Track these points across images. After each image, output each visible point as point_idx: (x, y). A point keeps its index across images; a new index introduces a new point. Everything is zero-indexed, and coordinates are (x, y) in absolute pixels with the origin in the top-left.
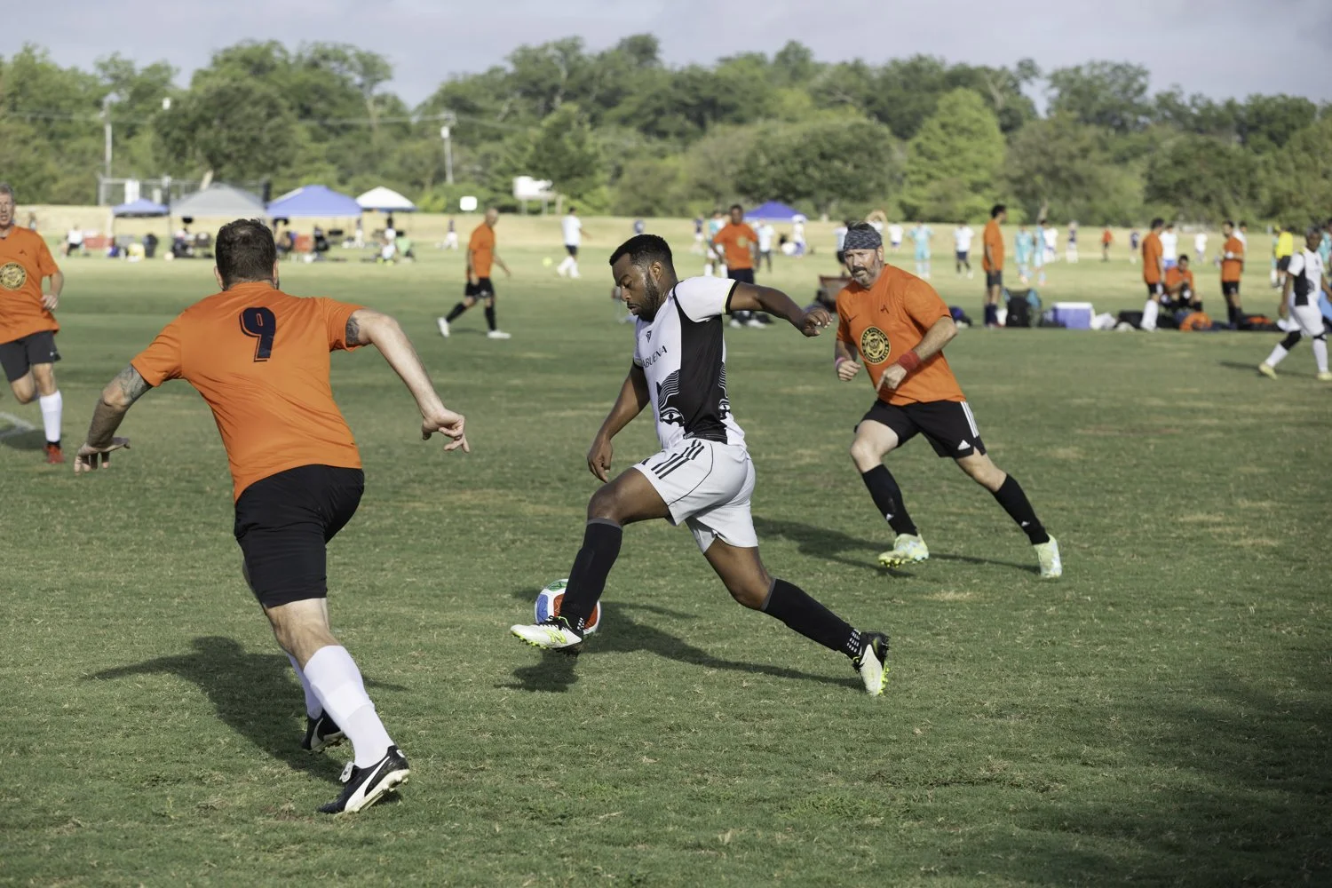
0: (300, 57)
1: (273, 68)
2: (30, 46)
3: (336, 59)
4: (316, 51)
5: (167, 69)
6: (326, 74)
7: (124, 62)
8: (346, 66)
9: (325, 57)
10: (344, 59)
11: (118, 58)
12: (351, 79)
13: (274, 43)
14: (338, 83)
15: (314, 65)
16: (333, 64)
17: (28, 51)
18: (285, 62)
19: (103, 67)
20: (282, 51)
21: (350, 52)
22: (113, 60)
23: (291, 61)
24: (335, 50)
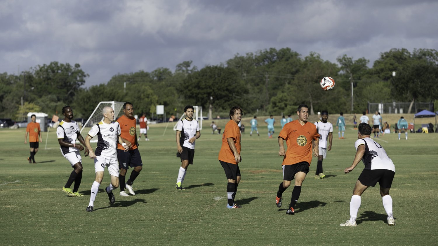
0: (415, 54)
1: (405, 59)
2: (312, 53)
3: (428, 56)
4: (420, 52)
5: (365, 60)
6: (425, 61)
7: (347, 58)
8: (432, 58)
9: (424, 55)
10: (432, 55)
11: (346, 57)
12: (435, 62)
13: (404, 50)
14: (429, 64)
15: (420, 58)
16: (427, 57)
17: (312, 55)
18: (409, 57)
19: (340, 60)
20: (407, 52)
21: (434, 52)
22: (344, 58)
23: (411, 56)
24: (428, 51)
